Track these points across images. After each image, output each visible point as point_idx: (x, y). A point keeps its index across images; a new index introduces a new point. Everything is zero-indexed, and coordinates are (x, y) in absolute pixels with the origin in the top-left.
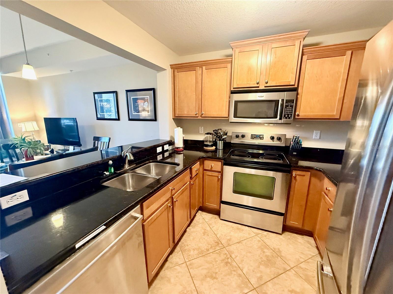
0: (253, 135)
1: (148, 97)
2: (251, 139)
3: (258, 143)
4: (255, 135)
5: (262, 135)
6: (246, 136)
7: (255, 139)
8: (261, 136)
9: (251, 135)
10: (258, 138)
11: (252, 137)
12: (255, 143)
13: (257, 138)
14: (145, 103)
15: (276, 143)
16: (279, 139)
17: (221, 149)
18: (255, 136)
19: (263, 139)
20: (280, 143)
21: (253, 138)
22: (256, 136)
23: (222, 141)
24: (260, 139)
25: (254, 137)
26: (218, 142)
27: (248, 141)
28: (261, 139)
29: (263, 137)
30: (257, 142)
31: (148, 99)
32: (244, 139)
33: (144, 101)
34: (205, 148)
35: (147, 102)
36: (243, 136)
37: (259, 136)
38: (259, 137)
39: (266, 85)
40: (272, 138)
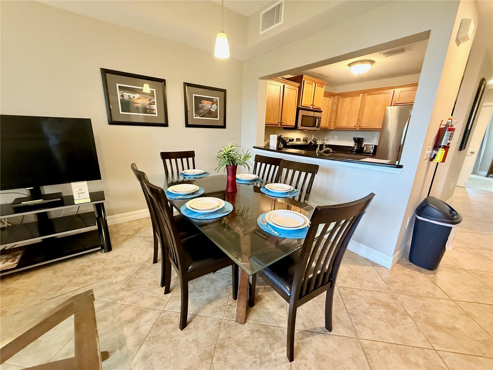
1: (217, 99)
2: (296, 141)
6: (294, 140)
14: (213, 106)
15: (305, 143)
16: (306, 140)
18: (298, 139)
24: (299, 141)
27: (295, 143)
29: (301, 140)
30: (299, 143)
31: (217, 101)
33: (212, 103)
35: (215, 105)
39: (313, 107)
40: (304, 140)
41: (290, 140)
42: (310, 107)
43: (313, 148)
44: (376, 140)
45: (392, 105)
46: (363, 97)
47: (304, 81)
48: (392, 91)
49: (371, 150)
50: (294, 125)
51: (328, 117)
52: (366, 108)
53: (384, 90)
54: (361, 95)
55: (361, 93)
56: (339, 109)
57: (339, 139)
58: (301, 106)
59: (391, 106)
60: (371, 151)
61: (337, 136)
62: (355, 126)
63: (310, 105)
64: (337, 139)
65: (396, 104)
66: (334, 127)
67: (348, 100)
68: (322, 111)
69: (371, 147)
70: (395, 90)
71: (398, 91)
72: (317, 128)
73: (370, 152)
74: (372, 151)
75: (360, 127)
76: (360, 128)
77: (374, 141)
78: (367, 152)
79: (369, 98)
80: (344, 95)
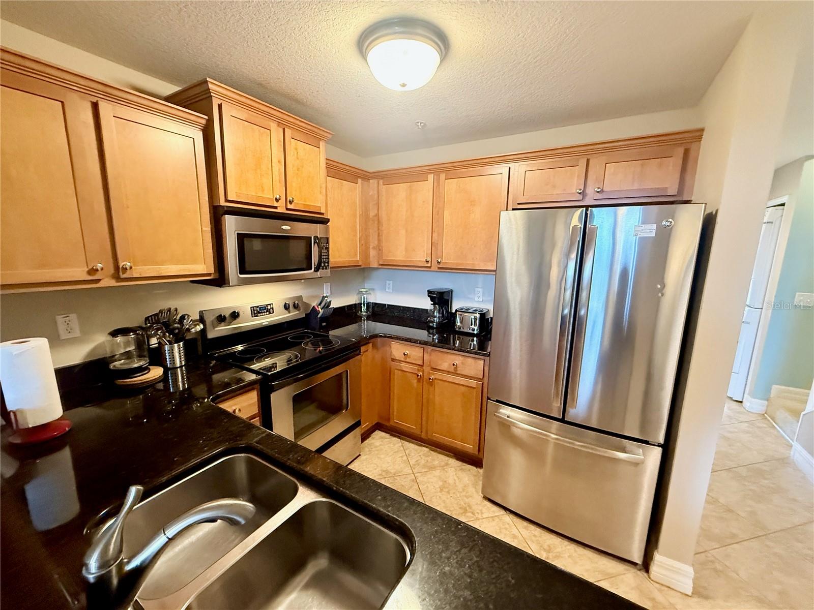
0: (253, 307)
2: (252, 317)
3: (267, 323)
4: (258, 307)
5: (270, 304)
6: (241, 314)
7: (259, 315)
8: (269, 307)
9: (251, 308)
10: (264, 312)
11: (253, 314)
12: (264, 324)
13: (262, 313)
15: (293, 315)
16: (296, 307)
17: (181, 367)
18: (258, 309)
19: (273, 312)
20: (298, 312)
21: (255, 314)
22: (260, 308)
23: (181, 343)
24: (268, 313)
25: (257, 311)
26: (167, 348)
27: (248, 323)
28: (270, 313)
29: (273, 309)
30: (265, 320)
32: (237, 320)
34: (120, 382)
36: (235, 315)
37: (265, 307)
38: (265, 309)
39: (289, 206)
40: (286, 307)
41: (221, 319)
42: (276, 208)
43: (324, 324)
44: (480, 294)
45: (510, 207)
46: (437, 181)
47: (220, 106)
48: (503, 169)
49: (473, 326)
50: (212, 271)
51: (355, 235)
52: (446, 213)
53: (485, 164)
54: (431, 177)
55: (431, 173)
56: (383, 214)
57: (396, 290)
58: (227, 201)
59: (507, 210)
60: (473, 330)
61: (391, 282)
62: (427, 262)
63: (271, 200)
64: (393, 290)
65: (519, 204)
66: (379, 262)
67: (401, 190)
68: (328, 221)
69: (473, 317)
70: (511, 165)
71: (518, 169)
72: (317, 270)
73: (471, 332)
74: (476, 328)
75: (439, 263)
76: (440, 266)
77: (476, 299)
78: (465, 331)
79: (451, 186)
80: (388, 177)
